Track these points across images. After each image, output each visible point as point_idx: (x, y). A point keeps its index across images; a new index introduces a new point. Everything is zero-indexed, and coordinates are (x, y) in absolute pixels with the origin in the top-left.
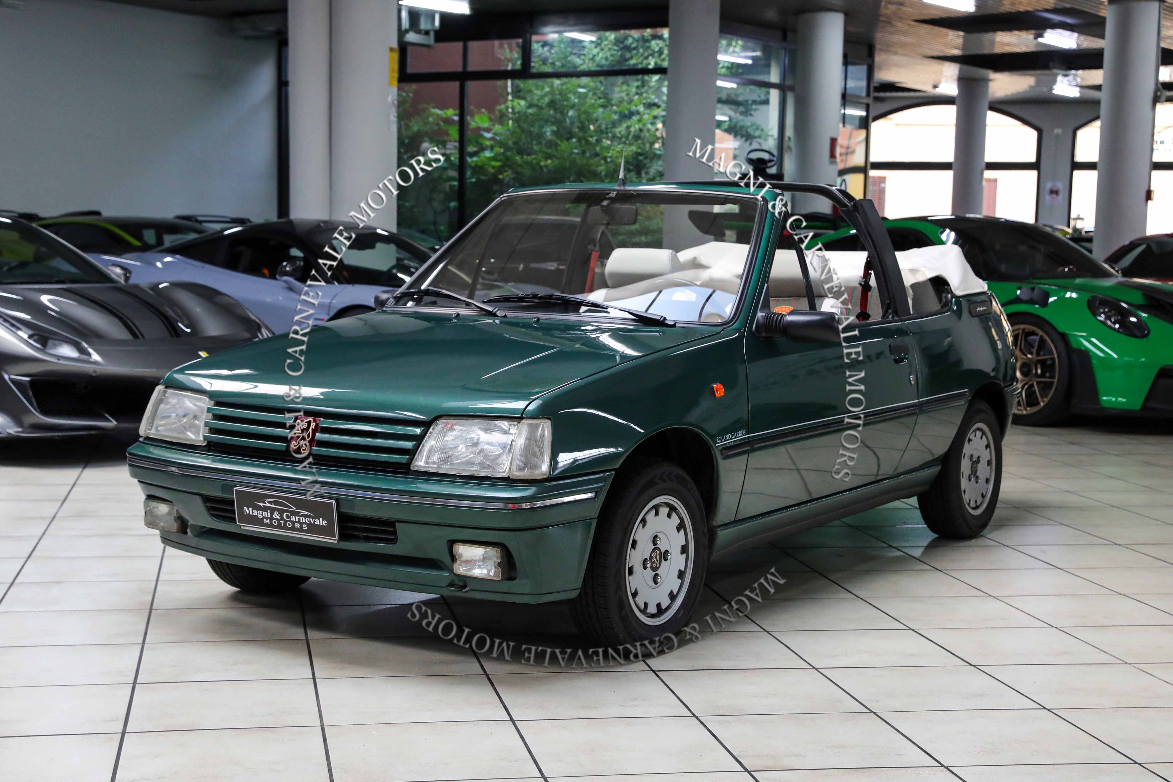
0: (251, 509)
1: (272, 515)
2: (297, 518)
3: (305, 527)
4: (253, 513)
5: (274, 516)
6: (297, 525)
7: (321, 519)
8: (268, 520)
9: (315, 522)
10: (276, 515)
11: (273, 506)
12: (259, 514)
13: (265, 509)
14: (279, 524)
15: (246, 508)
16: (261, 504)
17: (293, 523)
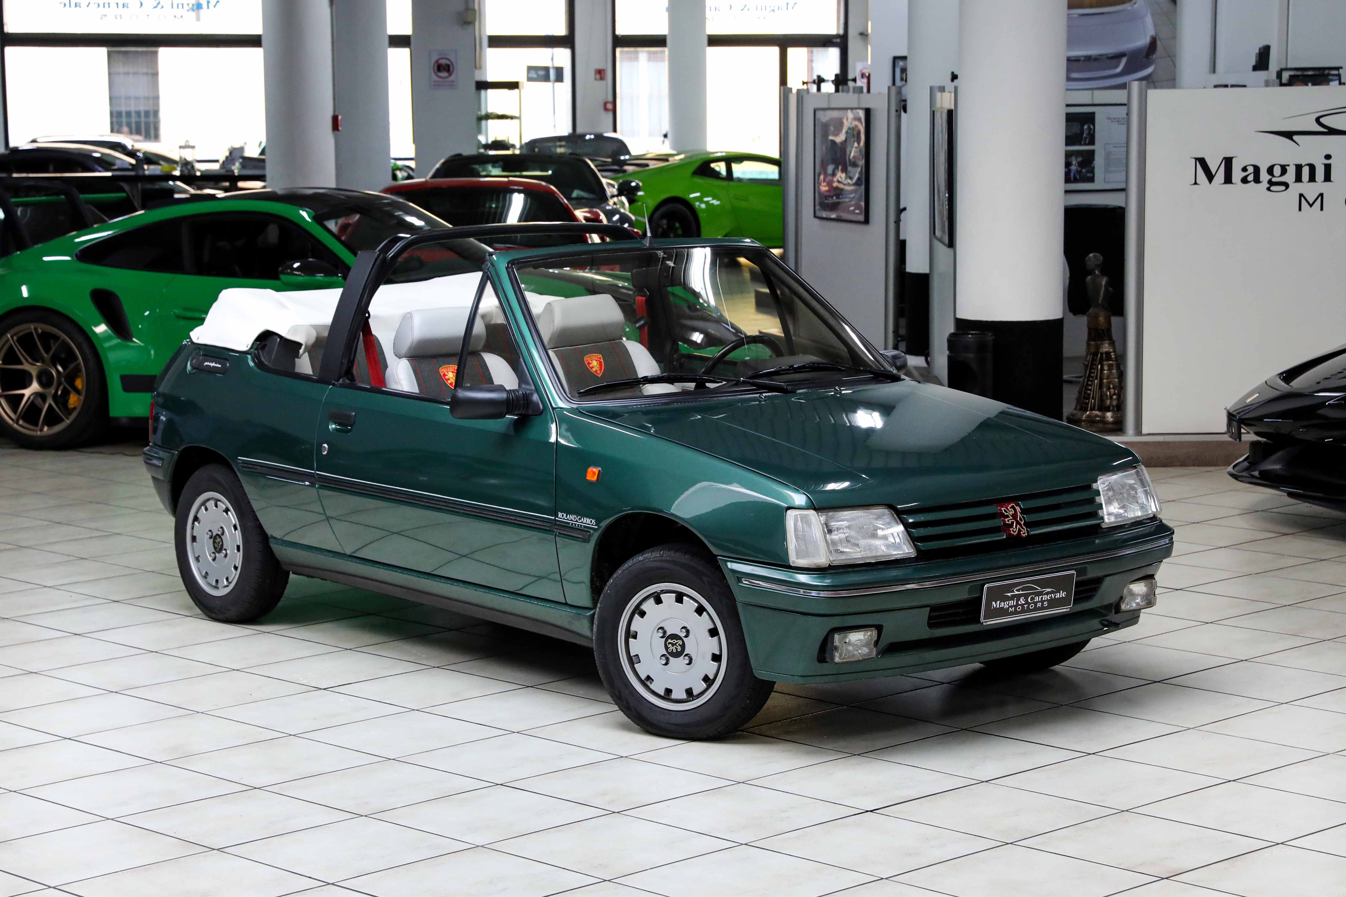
0: (998, 602)
1: (1017, 602)
2: (1040, 597)
3: (1046, 604)
4: (1000, 605)
5: (1019, 603)
6: (1039, 605)
7: (1061, 592)
8: (1013, 608)
9: (1056, 595)
10: (1022, 601)
11: (1021, 592)
12: (1004, 605)
13: (1012, 598)
14: (1023, 607)
15: (994, 603)
16: (1009, 594)
17: (1036, 603)
